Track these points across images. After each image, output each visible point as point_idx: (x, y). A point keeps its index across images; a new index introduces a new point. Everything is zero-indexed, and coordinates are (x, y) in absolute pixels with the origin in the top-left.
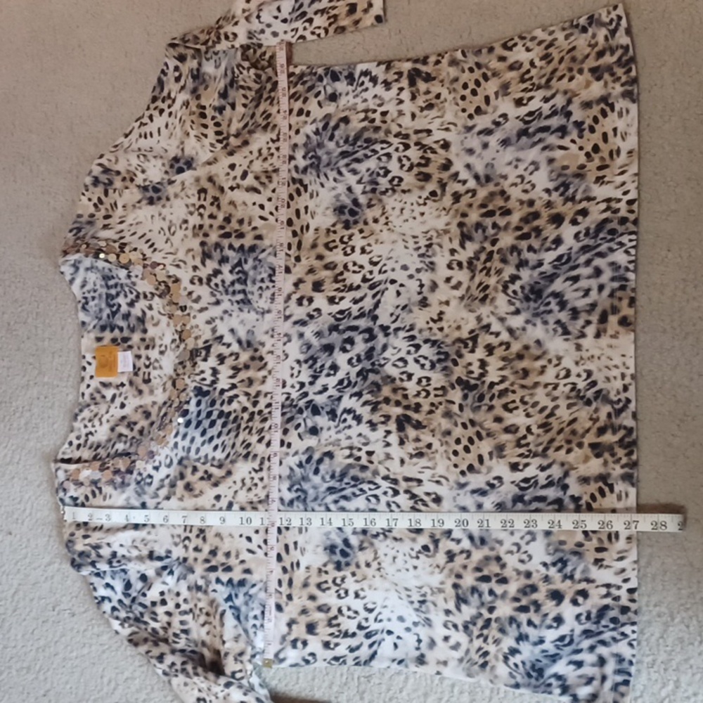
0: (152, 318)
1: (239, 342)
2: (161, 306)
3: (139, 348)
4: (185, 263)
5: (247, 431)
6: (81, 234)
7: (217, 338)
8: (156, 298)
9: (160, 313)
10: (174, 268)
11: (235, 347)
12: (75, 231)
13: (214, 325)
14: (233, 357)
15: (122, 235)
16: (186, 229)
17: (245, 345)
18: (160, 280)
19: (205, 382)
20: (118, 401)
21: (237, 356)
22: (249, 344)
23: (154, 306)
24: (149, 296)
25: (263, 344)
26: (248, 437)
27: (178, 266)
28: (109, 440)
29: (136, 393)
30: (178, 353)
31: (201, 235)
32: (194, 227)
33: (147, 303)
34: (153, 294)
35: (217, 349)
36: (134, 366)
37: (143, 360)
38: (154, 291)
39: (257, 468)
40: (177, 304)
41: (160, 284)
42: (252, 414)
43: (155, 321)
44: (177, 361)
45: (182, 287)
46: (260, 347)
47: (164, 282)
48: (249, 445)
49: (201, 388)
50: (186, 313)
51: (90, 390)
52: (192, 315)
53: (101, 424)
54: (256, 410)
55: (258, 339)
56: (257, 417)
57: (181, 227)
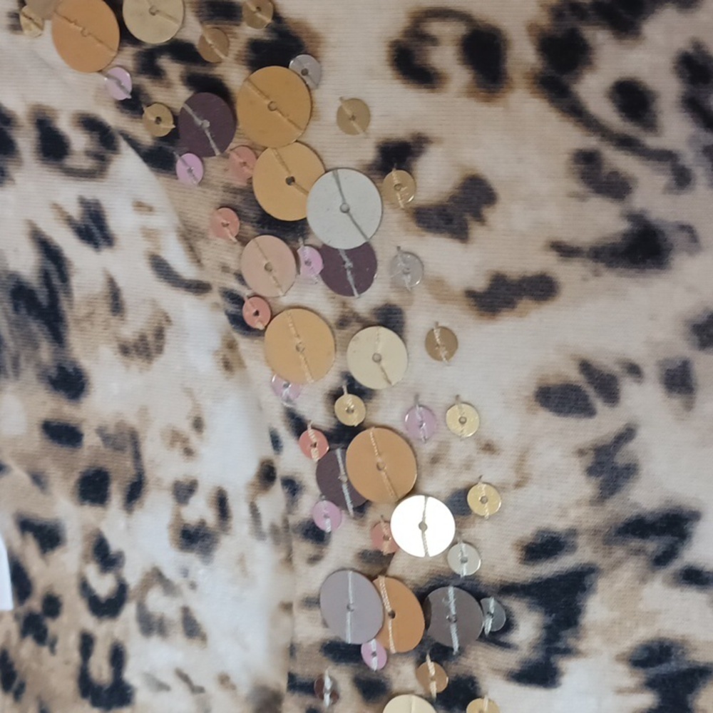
0: (115, 301)
3: (38, 479)
9: (161, 268)
24: (79, 141)
41: (149, 63)
43: (134, 325)
47: (181, 50)
50: (363, 303)
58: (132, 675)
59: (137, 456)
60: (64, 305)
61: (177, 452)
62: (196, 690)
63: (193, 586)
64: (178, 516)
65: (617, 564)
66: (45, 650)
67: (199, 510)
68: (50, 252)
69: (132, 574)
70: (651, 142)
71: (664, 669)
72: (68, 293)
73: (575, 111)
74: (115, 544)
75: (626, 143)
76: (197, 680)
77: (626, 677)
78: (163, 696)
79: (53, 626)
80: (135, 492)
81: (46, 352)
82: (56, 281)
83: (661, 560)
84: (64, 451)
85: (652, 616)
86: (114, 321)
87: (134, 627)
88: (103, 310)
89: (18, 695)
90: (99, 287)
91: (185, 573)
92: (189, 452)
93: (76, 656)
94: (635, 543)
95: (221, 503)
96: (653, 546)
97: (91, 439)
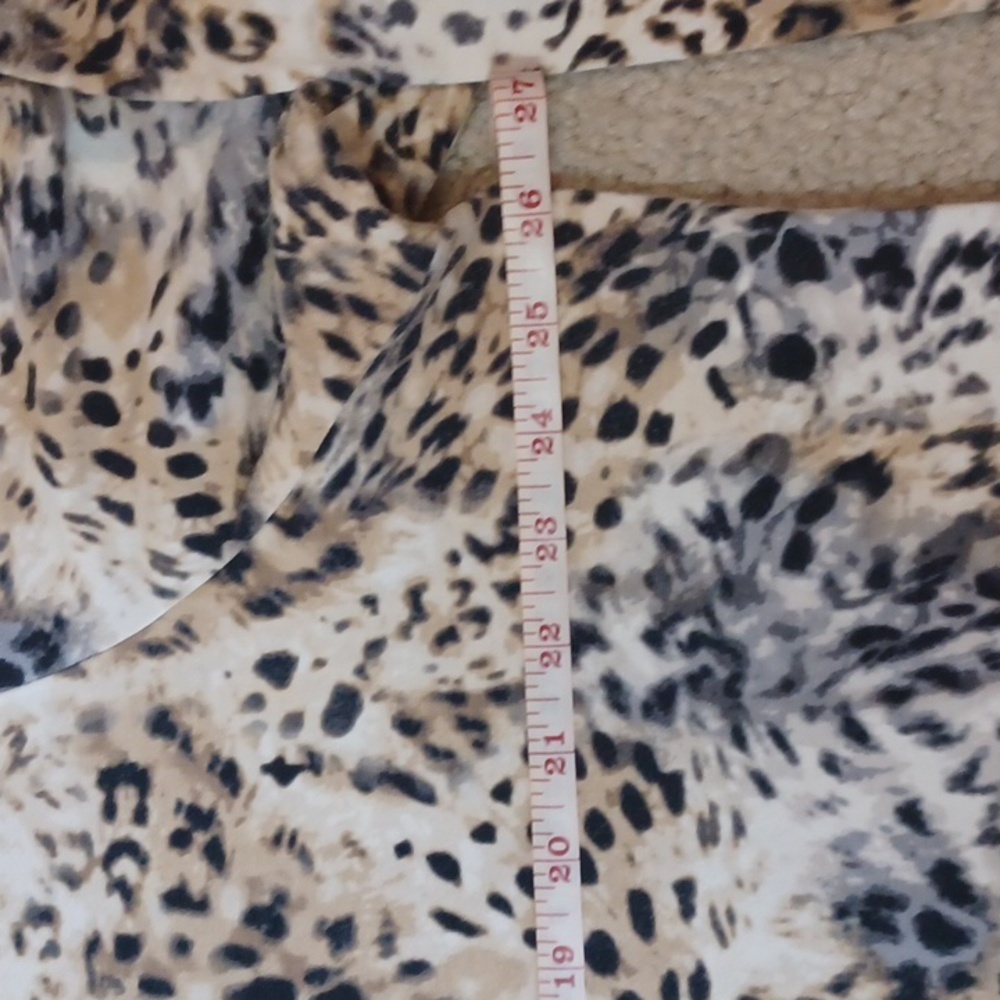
58: (97, 797)
61: (54, 980)
62: (42, 794)
63: (42, 881)
64: (56, 931)
66: (187, 800)
67: (37, 938)
74: (116, 900)
76: (42, 803)
78: (71, 784)
79: (180, 822)
80: (93, 946)
87: (95, 837)
91: (48, 890)
92: (46, 981)
93: (152, 803)
97: (132, 984)
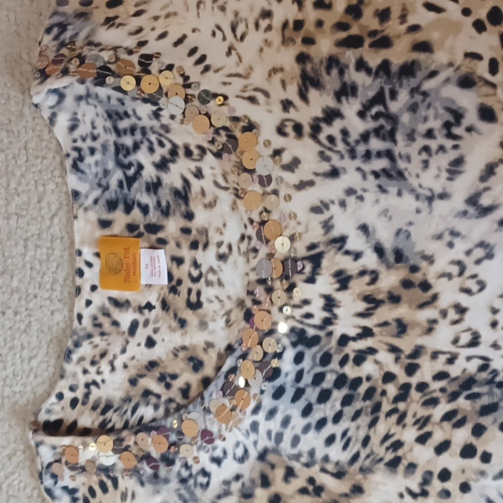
0: (203, 193)
1: (379, 250)
2: (218, 172)
3: (178, 245)
4: (266, 94)
5: (394, 417)
6: (68, 35)
7: (334, 241)
8: (209, 157)
9: (216, 184)
10: (246, 103)
11: (370, 260)
12: (55, 31)
13: (326, 215)
14: (367, 279)
15: (141, 37)
16: (269, 28)
17: (391, 258)
18: (218, 124)
19: (310, 321)
20: (142, 334)
21: (374, 277)
22: (399, 256)
23: (206, 172)
24: (196, 152)
25: (430, 259)
26: (395, 429)
27: (252, 100)
28: (128, 399)
29: (175, 324)
30: (254, 263)
31: (299, 40)
32: (285, 25)
33: (193, 165)
34: (203, 150)
35: (333, 261)
36: (170, 277)
37: (186, 267)
38: (206, 145)
39: (416, 489)
40: (251, 172)
41: (217, 131)
42: (406, 388)
43: (208, 199)
44: (253, 277)
45: (261, 140)
46: (424, 264)
47: (225, 128)
48: (398, 445)
49: (303, 332)
50: (269, 189)
51: (92, 310)
52: (282, 193)
53: (113, 369)
54: (414, 380)
55: (418, 248)
56: (414, 395)
57: (257, 26)
59: (207, 236)
60: (189, 195)
65: (330, 250)
68: (186, 182)
69: (204, 269)
70: (335, 149)
71: (341, 277)
72: (190, 191)
73: (319, 142)
75: (330, 149)
77: (332, 280)
81: (183, 208)
82: (187, 189)
83: (340, 249)
84: (186, 236)
85: (338, 264)
86: (203, 198)
88: (200, 196)
89: (167, 310)
90: (199, 190)
94: (334, 245)
95: (230, 247)
96: (338, 245)
